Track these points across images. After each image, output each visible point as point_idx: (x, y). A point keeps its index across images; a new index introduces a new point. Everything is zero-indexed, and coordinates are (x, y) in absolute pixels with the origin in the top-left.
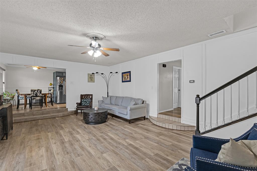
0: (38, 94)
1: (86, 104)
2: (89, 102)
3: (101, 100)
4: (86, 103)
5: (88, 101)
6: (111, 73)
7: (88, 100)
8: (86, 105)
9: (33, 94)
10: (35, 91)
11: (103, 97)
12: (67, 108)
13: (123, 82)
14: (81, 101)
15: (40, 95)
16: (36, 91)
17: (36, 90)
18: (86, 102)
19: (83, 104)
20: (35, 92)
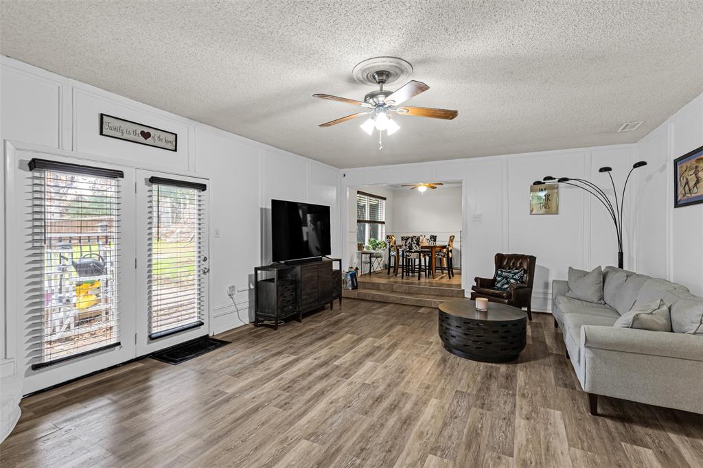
0: (413, 245)
1: (506, 286)
2: (515, 279)
3: (564, 281)
4: (508, 283)
5: (512, 278)
6: (637, 165)
7: (516, 274)
8: (504, 289)
9: (406, 246)
10: (407, 239)
11: (570, 268)
12: (462, 288)
13: (677, 204)
14: (497, 275)
15: (418, 249)
16: (410, 240)
17: (409, 238)
18: (507, 278)
19: (499, 285)
20: (408, 242)
